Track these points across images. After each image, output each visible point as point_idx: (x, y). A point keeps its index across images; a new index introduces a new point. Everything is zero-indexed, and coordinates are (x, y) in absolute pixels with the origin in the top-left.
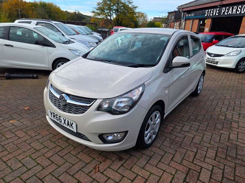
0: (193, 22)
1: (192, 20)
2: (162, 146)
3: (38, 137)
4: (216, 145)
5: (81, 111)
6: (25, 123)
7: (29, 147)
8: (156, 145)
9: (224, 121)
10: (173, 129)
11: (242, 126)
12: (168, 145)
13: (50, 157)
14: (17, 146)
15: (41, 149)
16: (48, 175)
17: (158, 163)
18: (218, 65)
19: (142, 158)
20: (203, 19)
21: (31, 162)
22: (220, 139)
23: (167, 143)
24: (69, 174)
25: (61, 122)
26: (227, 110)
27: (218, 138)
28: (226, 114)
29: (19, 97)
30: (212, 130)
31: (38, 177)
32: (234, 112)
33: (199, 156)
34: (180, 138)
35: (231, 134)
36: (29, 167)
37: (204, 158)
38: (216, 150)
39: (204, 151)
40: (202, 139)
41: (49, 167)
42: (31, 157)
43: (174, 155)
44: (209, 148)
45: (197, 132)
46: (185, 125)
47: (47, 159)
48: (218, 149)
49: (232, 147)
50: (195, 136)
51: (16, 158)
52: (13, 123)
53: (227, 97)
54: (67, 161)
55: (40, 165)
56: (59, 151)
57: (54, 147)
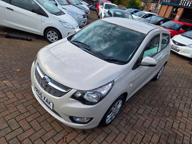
0: (167, 8)
1: (167, 6)
2: (119, 125)
3: (23, 101)
4: (161, 132)
5: (58, 95)
6: (15, 85)
7: (15, 109)
8: (114, 124)
9: (171, 109)
10: (131, 110)
11: (185, 117)
12: (124, 125)
13: (30, 122)
14: (6, 107)
15: (24, 113)
16: (26, 138)
17: (112, 142)
18: (179, 53)
19: (101, 134)
20: (177, 8)
21: (15, 124)
22: (165, 126)
23: (123, 123)
24: (43, 140)
25: (42, 97)
26: (177, 98)
27: (164, 125)
28: (175, 102)
29: (14, 58)
30: (161, 116)
31: (18, 140)
32: (181, 102)
33: (145, 140)
34: (135, 120)
35: (175, 123)
36: (13, 129)
37: (149, 142)
38: (160, 136)
39: (150, 135)
40: (151, 123)
41: (28, 131)
42: (15, 119)
43: (127, 136)
44: (154, 134)
45: (149, 117)
46: (140, 107)
47: (27, 123)
48: (161, 135)
49: (173, 136)
50: (146, 120)
51: (4, 118)
52: (6, 84)
53: (179, 86)
54: (43, 128)
55: (22, 128)
56: (38, 117)
57: (35, 112)
